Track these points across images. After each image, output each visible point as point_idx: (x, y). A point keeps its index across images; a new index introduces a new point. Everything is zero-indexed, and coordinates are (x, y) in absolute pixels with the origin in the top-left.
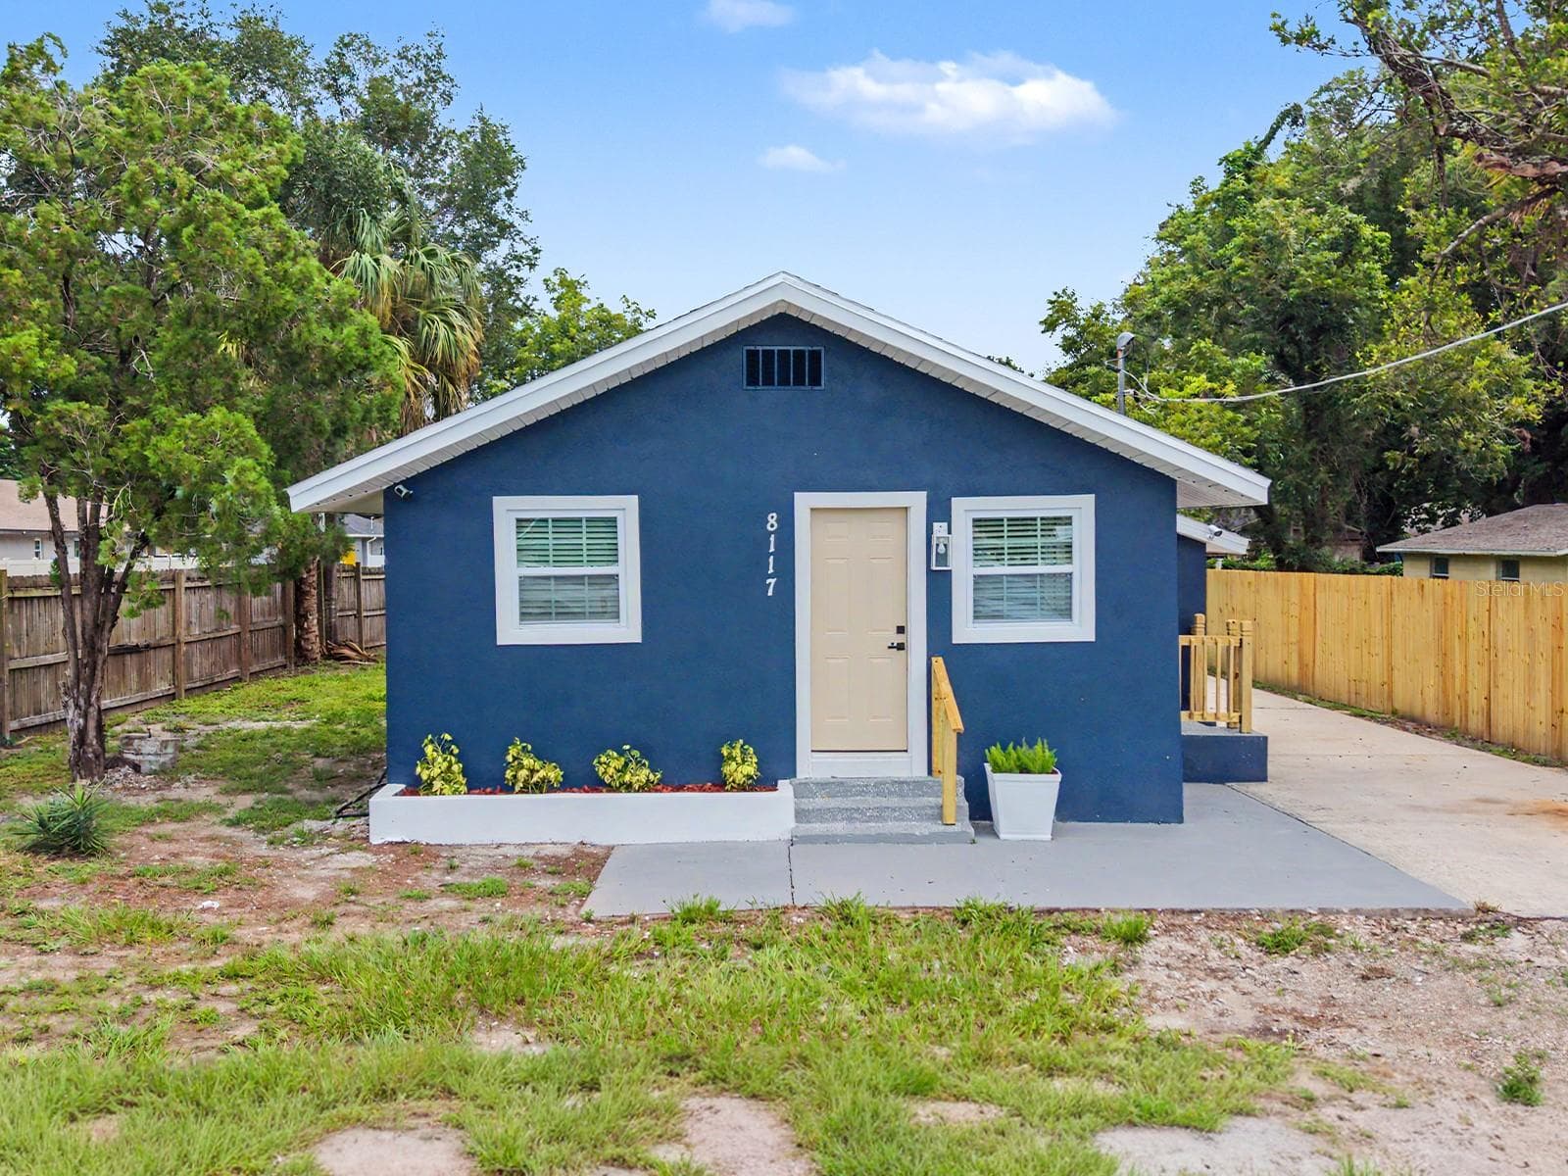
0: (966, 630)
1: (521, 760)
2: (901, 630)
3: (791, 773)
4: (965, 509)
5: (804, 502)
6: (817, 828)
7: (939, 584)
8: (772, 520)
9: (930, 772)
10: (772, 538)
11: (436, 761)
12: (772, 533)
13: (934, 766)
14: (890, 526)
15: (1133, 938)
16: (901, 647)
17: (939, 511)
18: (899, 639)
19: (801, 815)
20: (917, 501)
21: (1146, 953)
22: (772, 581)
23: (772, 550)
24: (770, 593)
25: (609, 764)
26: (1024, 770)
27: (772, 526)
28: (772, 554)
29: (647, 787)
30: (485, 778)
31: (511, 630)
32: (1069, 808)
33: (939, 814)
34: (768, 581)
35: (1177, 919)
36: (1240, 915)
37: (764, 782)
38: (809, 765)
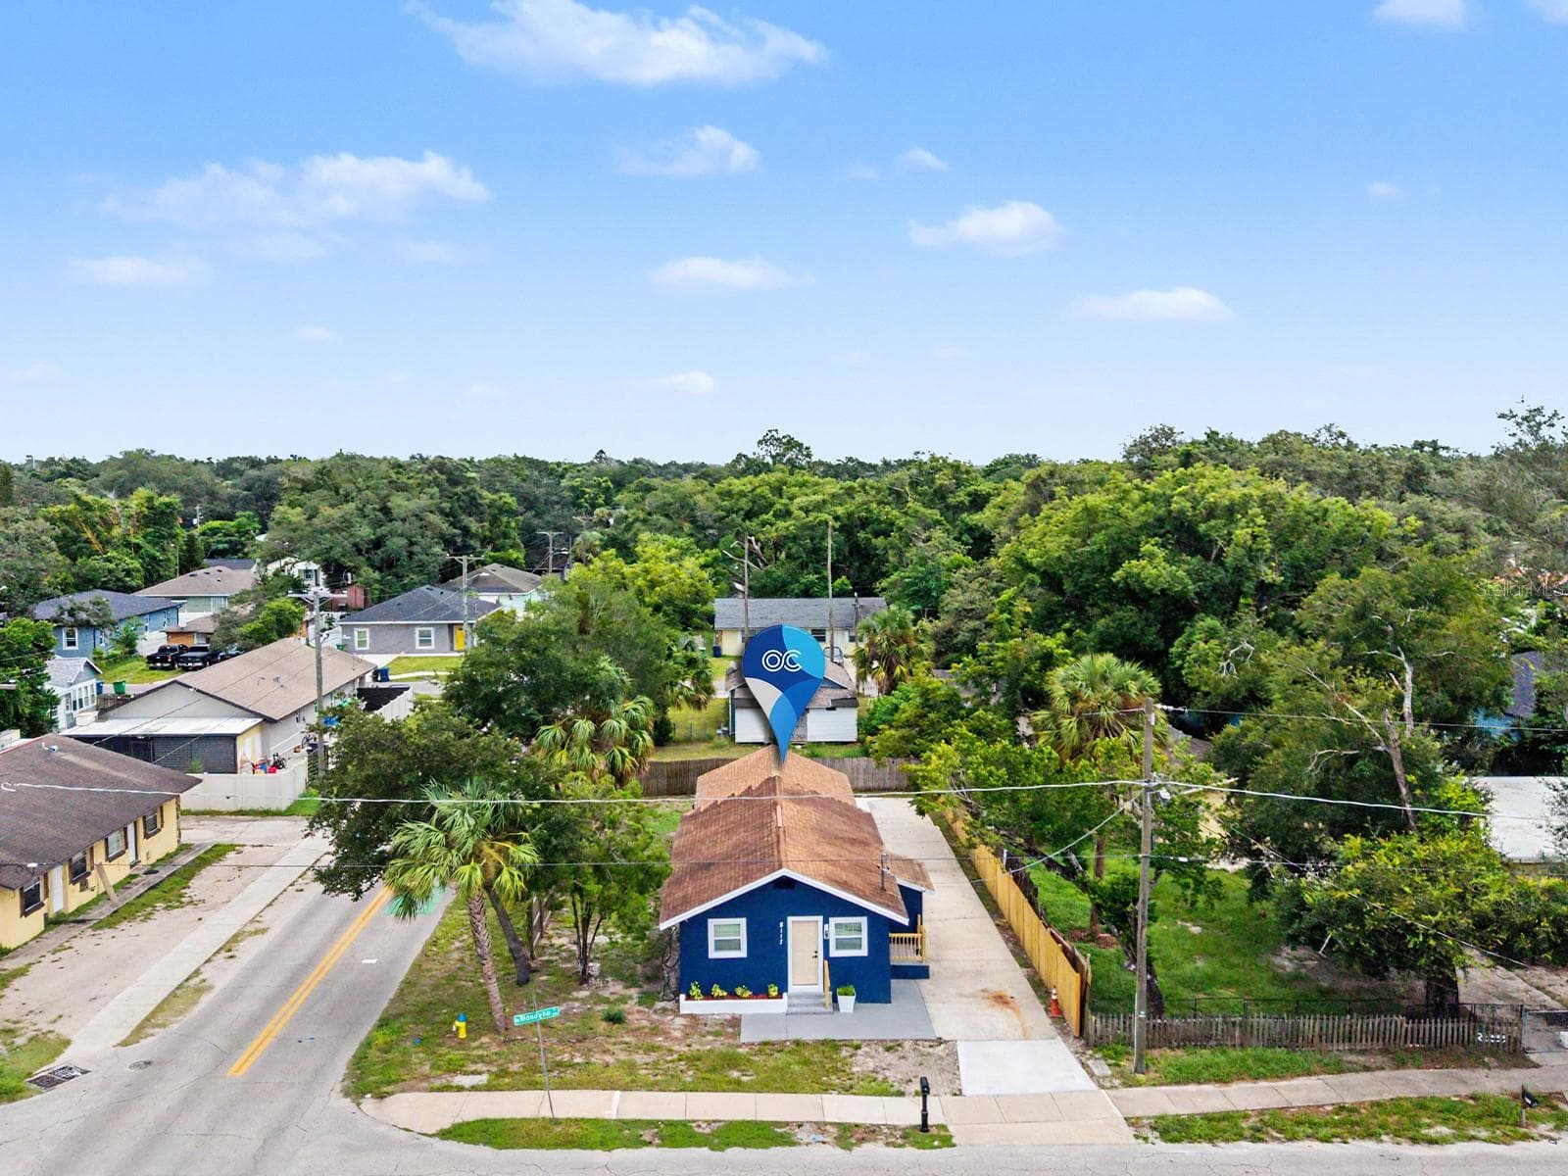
0: (834, 953)
1: (717, 991)
2: (816, 954)
3: (787, 991)
4: (833, 921)
5: (790, 919)
6: (794, 1010)
7: (826, 943)
8: (781, 924)
10: (781, 930)
11: (695, 990)
12: (781, 928)
13: (824, 990)
14: (812, 927)
15: (858, 1047)
16: (816, 958)
17: (826, 921)
18: (816, 956)
19: (789, 1006)
20: (820, 918)
21: (859, 1052)
22: (782, 940)
23: (781, 932)
24: (781, 943)
25: (739, 991)
26: (846, 994)
27: (781, 926)
29: (749, 998)
30: (708, 995)
31: (713, 954)
32: (859, 1000)
33: (824, 1005)
34: (780, 940)
35: (869, 1042)
36: (882, 1041)
37: (780, 996)
38: (792, 988)
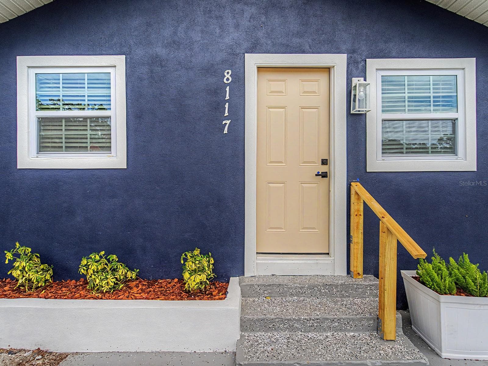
2: (324, 162)
3: (242, 273)
5: (252, 61)
9: (349, 272)
10: (228, 89)
12: (228, 84)
13: (352, 269)
16: (324, 175)
17: (356, 69)
18: (324, 169)
22: (228, 122)
23: (227, 97)
24: (226, 131)
27: (228, 79)
28: (227, 101)
34: (224, 122)
38: (254, 265)
